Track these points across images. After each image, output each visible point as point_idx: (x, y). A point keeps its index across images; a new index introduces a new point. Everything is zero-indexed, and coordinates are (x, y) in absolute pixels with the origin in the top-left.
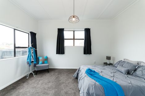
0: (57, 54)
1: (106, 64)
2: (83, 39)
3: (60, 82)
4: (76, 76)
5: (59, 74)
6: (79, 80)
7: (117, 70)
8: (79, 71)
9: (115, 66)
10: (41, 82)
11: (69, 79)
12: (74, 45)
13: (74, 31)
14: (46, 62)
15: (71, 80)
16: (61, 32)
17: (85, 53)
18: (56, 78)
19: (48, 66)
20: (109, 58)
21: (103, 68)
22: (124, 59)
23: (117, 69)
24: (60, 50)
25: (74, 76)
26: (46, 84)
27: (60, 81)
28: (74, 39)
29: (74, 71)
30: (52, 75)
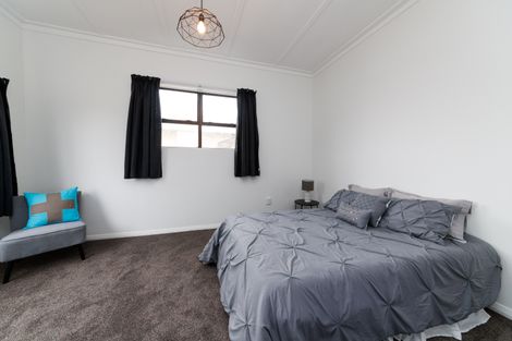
0: (128, 176)
1: (300, 204)
2: (233, 126)
3: (140, 293)
4: (209, 256)
5: (135, 260)
6: (220, 272)
7: (337, 218)
8: (219, 236)
9: (330, 206)
10: (30, 314)
11: (184, 274)
12: (200, 146)
13: (200, 95)
14: (68, 214)
15: (187, 277)
17: (238, 173)
18: (124, 278)
19: (83, 230)
20: (308, 186)
21: (300, 216)
22: (350, 187)
23: (337, 215)
25: (201, 256)
26: (58, 321)
27: (142, 287)
28: (200, 123)
30: (101, 267)
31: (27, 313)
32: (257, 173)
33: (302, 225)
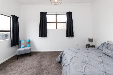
0: (40, 37)
2: (66, 22)
3: (42, 67)
4: (59, 60)
5: (41, 58)
6: (62, 66)
8: (62, 55)
9: (99, 48)
10: (21, 68)
12: (56, 28)
13: (56, 15)
15: (53, 65)
16: (43, 15)
17: (67, 36)
18: (39, 63)
19: (30, 49)
20: (91, 40)
22: (108, 41)
24: (43, 33)
25: (57, 60)
26: (26, 71)
27: (43, 66)
28: (56, 22)
29: (57, 54)
30: (34, 59)
31: (21, 67)
32: (73, 36)
33: (88, 54)
